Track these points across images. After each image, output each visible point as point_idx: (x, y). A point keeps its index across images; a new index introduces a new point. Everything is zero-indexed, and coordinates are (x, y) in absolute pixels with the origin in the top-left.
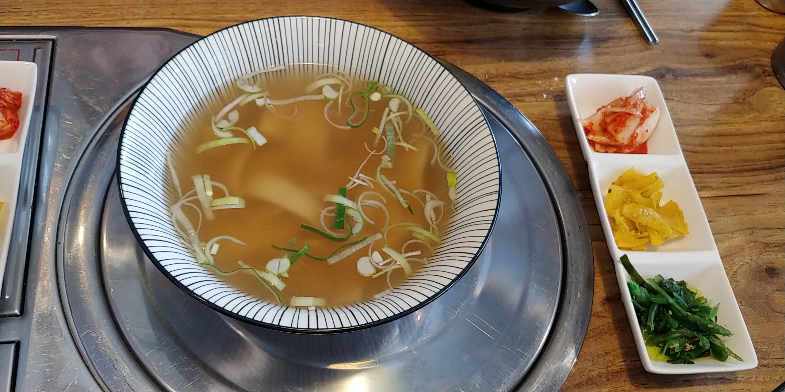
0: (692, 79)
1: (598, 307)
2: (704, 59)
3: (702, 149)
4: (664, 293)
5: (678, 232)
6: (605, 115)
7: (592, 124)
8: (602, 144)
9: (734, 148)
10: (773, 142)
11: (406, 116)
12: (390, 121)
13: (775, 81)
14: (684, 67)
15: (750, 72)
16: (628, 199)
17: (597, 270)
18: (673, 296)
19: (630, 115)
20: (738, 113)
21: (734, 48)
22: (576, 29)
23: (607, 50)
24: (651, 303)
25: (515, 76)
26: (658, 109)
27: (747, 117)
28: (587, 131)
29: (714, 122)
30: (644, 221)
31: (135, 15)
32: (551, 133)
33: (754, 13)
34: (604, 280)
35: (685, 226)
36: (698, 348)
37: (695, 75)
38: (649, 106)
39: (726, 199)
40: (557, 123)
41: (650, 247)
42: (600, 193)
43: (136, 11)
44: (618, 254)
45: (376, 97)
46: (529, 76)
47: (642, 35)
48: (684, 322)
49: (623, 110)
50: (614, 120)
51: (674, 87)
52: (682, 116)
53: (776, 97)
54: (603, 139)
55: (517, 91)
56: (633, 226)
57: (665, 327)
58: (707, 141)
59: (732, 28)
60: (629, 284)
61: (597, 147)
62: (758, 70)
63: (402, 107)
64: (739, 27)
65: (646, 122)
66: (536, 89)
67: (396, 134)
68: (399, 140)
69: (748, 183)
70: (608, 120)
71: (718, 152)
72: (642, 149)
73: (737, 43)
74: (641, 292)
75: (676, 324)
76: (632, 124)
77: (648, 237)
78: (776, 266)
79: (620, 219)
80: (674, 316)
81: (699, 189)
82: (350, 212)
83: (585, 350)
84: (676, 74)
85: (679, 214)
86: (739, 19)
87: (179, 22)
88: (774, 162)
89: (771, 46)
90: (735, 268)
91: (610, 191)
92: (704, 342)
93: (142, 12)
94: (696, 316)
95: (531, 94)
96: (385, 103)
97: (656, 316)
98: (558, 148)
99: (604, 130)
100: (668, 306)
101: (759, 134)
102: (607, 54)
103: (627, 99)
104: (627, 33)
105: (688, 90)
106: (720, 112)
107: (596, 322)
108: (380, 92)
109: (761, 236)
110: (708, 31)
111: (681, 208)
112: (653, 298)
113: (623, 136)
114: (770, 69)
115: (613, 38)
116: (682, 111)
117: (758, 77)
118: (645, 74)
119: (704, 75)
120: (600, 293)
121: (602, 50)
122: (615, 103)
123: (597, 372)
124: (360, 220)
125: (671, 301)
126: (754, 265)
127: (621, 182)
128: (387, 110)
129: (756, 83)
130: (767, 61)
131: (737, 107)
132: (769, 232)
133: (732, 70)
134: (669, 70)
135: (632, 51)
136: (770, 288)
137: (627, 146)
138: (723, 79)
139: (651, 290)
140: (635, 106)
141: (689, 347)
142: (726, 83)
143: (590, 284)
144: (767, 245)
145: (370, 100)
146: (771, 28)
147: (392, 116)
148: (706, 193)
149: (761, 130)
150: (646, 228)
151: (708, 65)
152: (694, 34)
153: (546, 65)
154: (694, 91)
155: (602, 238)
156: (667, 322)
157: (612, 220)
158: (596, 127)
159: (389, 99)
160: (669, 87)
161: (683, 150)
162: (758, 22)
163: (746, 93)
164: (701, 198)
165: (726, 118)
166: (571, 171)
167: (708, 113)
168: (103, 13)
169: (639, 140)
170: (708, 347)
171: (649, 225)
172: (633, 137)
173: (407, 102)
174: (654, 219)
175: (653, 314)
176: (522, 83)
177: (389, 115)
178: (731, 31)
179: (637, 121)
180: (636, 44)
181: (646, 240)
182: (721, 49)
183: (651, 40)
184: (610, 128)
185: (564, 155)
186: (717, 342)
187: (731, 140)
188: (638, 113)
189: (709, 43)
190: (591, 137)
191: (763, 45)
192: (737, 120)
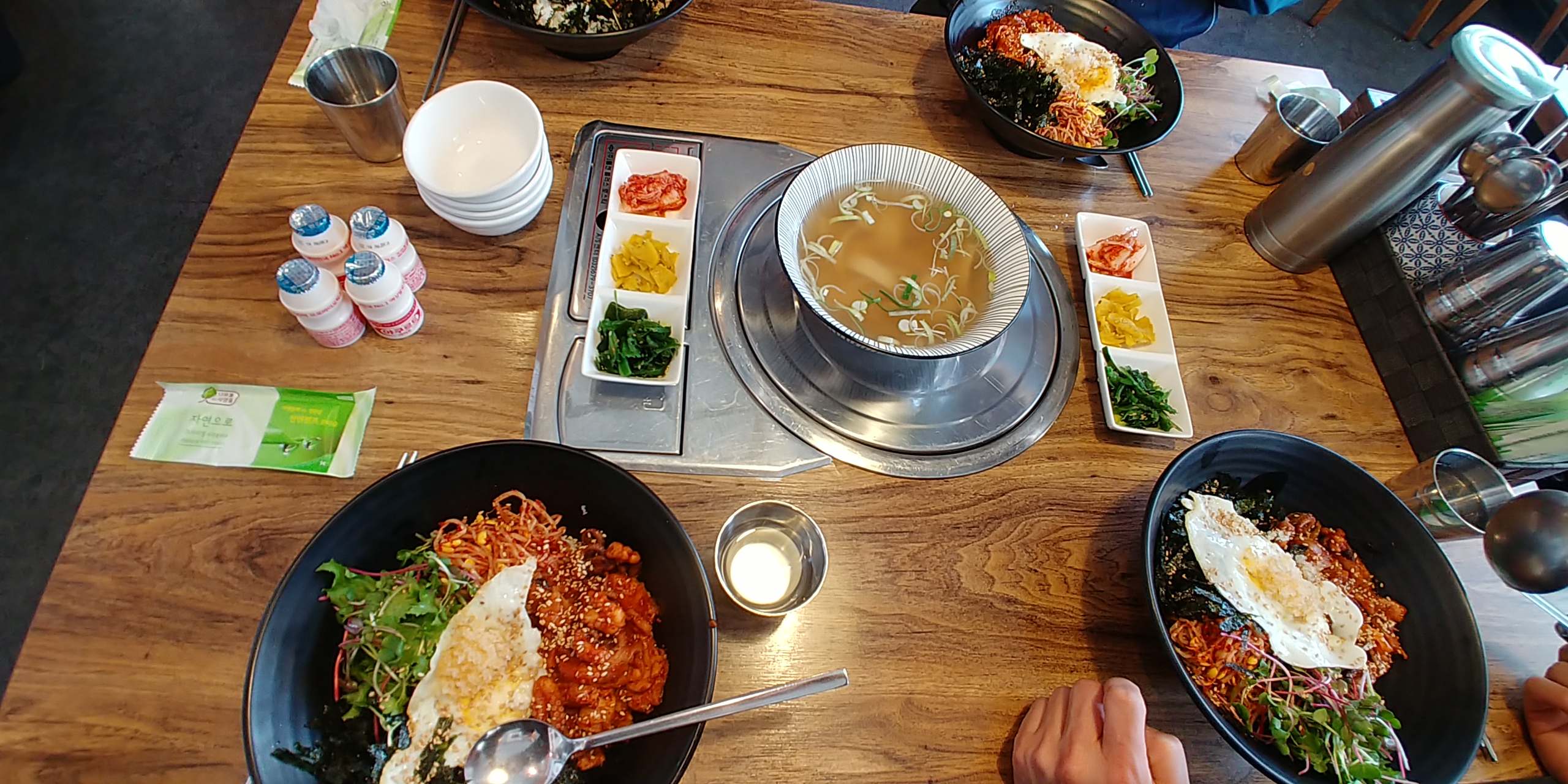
0: (1175, 228)
1: (1078, 384)
2: (1189, 214)
3: (1175, 283)
4: (1131, 377)
5: (1147, 339)
6: (1104, 246)
7: (1092, 252)
8: (1097, 268)
9: (1201, 286)
10: (1233, 285)
11: (968, 232)
12: (955, 233)
13: (1245, 239)
14: (1171, 218)
15: (1224, 229)
16: (1113, 310)
17: (1081, 359)
18: (1137, 381)
19: (1124, 248)
20: (1208, 259)
21: (1214, 207)
22: (1087, 178)
23: (1110, 197)
24: (1120, 384)
25: (1035, 209)
26: (1145, 246)
27: (1215, 264)
28: (1088, 257)
29: (1187, 264)
30: (1123, 326)
31: (756, 130)
32: (1058, 255)
33: (1237, 181)
34: (1086, 366)
35: (1153, 335)
36: (1150, 418)
37: (1178, 226)
38: (1139, 244)
39: (1187, 323)
40: (1064, 249)
41: (1124, 345)
42: (1093, 304)
43: (757, 128)
44: (1100, 346)
45: (948, 214)
46: (1046, 210)
47: (1141, 189)
48: (1142, 399)
49: (1119, 243)
50: (1111, 250)
51: (1160, 233)
52: (1162, 256)
53: (1242, 251)
54: (1100, 264)
55: (1036, 220)
56: (1114, 329)
57: (1128, 401)
58: (1180, 277)
59: (1215, 191)
60: (1106, 368)
61: (1094, 269)
62: (1232, 228)
63: (966, 225)
64: (1221, 191)
65: (1135, 254)
66: (1050, 221)
67: (958, 244)
68: (959, 248)
69: (1208, 314)
70: (1106, 250)
71: (1187, 287)
72: (1128, 275)
73: (1217, 204)
74: (1115, 375)
75: (1137, 400)
76: (1124, 255)
77: (1124, 338)
78: (1218, 376)
79: (1104, 323)
80: (1135, 395)
81: (1169, 313)
82: (914, 291)
83: (1066, 411)
84: (1163, 223)
85: (1151, 326)
86: (1223, 185)
87: (787, 139)
88: (1232, 301)
89: (1247, 210)
90: (1186, 373)
91: (1100, 302)
92: (1155, 414)
93: (761, 128)
94: (1152, 396)
95: (1046, 224)
96: (953, 219)
97: (1122, 393)
98: (1063, 267)
99: (1102, 258)
100: (1133, 387)
101: (1225, 278)
102: (1109, 200)
103: (1122, 236)
104: (1128, 186)
105: (1170, 237)
106: (1194, 256)
107: (1075, 393)
108: (951, 211)
109: (1210, 353)
110: (1195, 191)
111: (1152, 322)
112: (1122, 380)
113: (1115, 264)
114: (1242, 228)
115: (1116, 188)
116: (1164, 252)
117: (1231, 233)
118: (1140, 219)
119: (1185, 227)
120: (1082, 374)
121: (1105, 197)
122: (1112, 238)
123: (1072, 426)
124: (920, 299)
125: (1135, 383)
126: (1201, 373)
127: (1108, 297)
128: (954, 225)
129: (1228, 238)
130: (1241, 222)
131: (1209, 255)
132: (1218, 352)
133: (1209, 225)
134: (1157, 219)
135: (1130, 201)
136: (1211, 391)
137: (1117, 272)
138: (1201, 231)
139: (1121, 375)
140: (1128, 241)
141: (1143, 417)
142: (1203, 235)
143: (1075, 369)
144: (1215, 360)
145: (943, 216)
146: (1249, 195)
147: (957, 230)
148: (1173, 317)
149: (1225, 275)
150: (1123, 332)
151: (1191, 219)
152: (1183, 192)
153: (1060, 203)
154: (1175, 238)
155: (1089, 337)
156: (1130, 398)
157: (1099, 323)
158: (1095, 254)
159: (957, 218)
160: (1156, 232)
161: (1161, 283)
162: (1239, 189)
163: (1218, 245)
164: (1170, 319)
165: (1199, 263)
166: (1071, 286)
167: (1184, 257)
168: (734, 127)
169: (1127, 269)
170: (1157, 419)
171: (1127, 330)
172: (1123, 265)
173: (970, 222)
174: (1131, 326)
175: (1121, 391)
176: (1040, 214)
177: (954, 228)
178: (1214, 194)
179: (1129, 253)
180: (1134, 195)
181: (1122, 341)
182: (1203, 207)
183: (1146, 193)
184: (1106, 256)
185: (1067, 273)
186: (1164, 417)
187: (1200, 280)
188: (1130, 247)
189: (1194, 201)
190: (1091, 261)
191: (1240, 208)
192: (1207, 264)
